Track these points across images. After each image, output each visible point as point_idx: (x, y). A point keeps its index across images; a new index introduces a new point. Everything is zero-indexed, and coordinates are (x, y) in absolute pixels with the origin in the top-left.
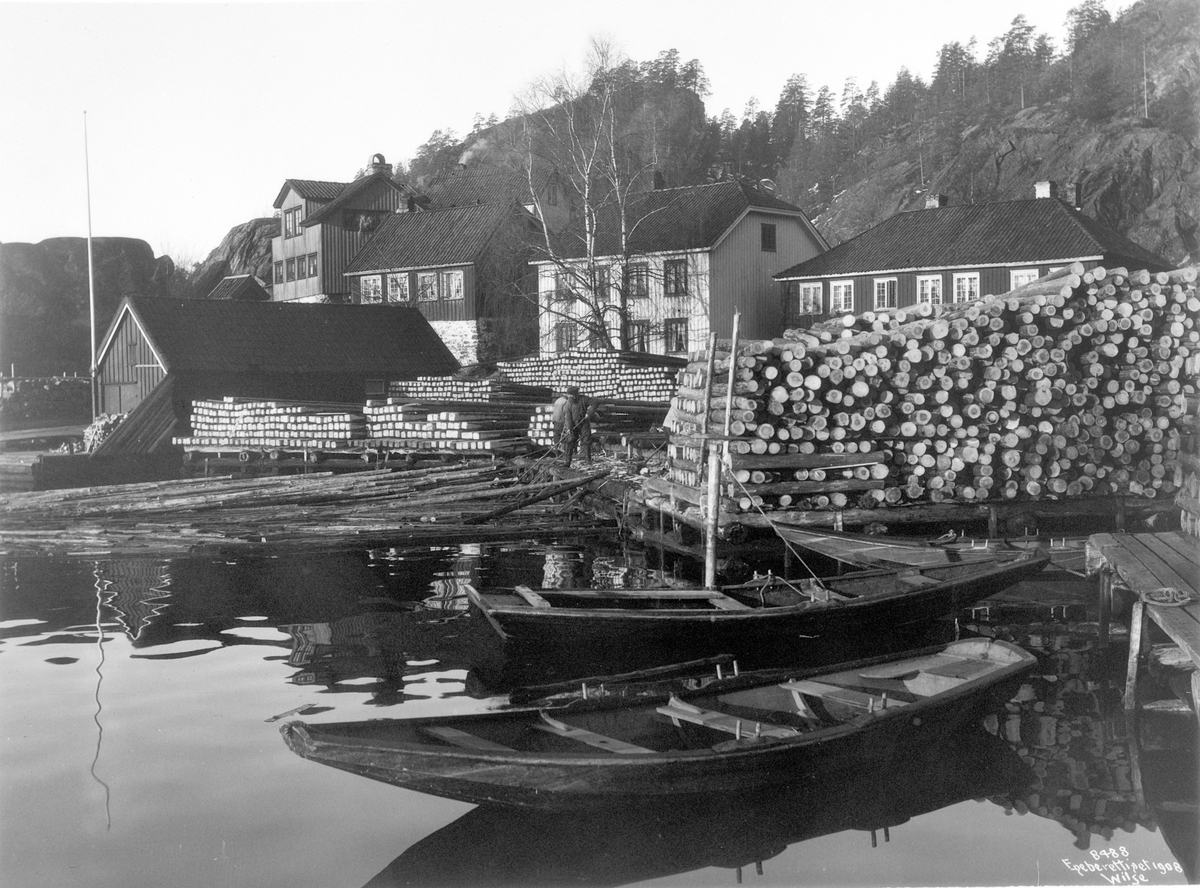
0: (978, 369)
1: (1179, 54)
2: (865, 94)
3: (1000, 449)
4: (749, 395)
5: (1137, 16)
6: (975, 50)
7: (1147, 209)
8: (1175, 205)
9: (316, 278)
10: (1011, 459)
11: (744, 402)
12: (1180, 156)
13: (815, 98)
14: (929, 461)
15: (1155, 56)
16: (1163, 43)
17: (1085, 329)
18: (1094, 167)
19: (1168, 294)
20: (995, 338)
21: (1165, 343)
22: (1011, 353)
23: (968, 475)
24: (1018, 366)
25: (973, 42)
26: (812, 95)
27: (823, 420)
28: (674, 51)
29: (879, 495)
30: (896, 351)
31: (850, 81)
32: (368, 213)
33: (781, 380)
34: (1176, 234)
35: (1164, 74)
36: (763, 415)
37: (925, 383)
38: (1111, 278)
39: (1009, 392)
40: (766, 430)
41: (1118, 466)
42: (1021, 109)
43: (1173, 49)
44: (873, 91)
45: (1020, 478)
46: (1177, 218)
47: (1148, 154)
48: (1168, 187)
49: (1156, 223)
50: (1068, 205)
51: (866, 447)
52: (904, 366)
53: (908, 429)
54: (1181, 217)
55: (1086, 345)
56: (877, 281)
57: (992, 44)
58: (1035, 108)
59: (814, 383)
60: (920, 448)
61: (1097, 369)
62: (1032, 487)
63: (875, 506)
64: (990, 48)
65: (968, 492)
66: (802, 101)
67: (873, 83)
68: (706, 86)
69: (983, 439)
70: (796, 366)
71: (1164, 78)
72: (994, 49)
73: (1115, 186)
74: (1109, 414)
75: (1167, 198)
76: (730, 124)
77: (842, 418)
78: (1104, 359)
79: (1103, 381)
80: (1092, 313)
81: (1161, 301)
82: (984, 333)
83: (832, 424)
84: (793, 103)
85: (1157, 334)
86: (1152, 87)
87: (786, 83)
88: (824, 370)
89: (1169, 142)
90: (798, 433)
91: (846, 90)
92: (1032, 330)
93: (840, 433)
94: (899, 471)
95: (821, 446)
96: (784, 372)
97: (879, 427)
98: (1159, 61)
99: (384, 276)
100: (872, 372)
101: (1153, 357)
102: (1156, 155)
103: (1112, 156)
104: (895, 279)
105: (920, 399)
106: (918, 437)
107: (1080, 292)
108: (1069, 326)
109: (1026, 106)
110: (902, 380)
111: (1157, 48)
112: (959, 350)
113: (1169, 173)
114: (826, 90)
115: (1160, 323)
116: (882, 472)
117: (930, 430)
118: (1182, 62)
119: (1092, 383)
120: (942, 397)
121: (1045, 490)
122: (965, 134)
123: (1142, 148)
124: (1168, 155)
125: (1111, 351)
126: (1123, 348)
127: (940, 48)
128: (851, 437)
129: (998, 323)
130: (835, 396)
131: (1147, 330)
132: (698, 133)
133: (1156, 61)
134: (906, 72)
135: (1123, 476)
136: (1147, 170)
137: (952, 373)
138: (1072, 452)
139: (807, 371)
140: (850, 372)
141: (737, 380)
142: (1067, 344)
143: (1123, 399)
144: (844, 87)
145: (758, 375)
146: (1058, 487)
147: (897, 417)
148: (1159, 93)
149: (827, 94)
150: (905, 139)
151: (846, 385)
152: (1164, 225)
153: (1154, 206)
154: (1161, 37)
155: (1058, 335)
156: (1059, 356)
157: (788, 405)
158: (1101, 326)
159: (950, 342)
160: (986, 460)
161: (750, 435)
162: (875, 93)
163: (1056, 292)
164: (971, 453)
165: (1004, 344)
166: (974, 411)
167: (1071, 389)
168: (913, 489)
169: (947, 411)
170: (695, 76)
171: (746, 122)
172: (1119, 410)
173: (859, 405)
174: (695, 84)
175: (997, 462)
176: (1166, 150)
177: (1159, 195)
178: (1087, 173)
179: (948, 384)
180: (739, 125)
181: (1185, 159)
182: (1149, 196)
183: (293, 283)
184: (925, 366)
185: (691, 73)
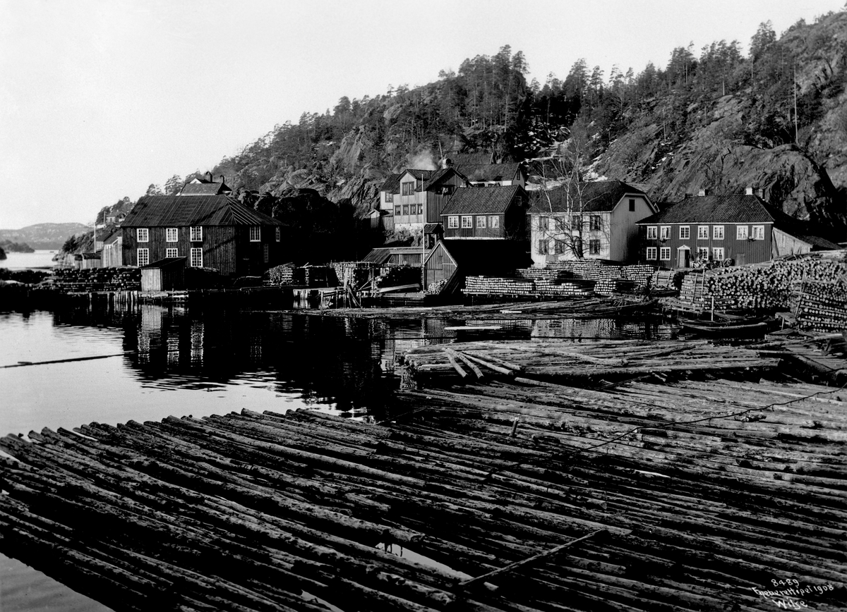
0: (752, 281)
1: (815, 67)
2: (625, 75)
3: (757, 298)
4: (707, 286)
5: (792, 38)
6: (693, 49)
7: (792, 192)
8: (804, 191)
9: (422, 215)
10: (759, 300)
11: (706, 288)
12: (807, 168)
13: (591, 74)
14: (742, 300)
15: (801, 67)
16: (807, 59)
17: (774, 274)
18: (769, 172)
19: (791, 267)
20: (756, 276)
21: (790, 277)
22: (759, 279)
23: (750, 303)
24: (761, 281)
25: (692, 45)
26: (589, 72)
27: (721, 292)
28: (508, 46)
29: (732, 307)
30: (736, 278)
31: (615, 67)
32: (446, 186)
33: (714, 284)
34: (804, 205)
35: (806, 79)
36: (710, 291)
37: (742, 284)
38: (779, 263)
39: (759, 286)
40: (711, 293)
41: (780, 302)
42: (723, 96)
43: (812, 64)
44: (630, 74)
45: (760, 303)
46: (805, 197)
47: (793, 167)
48: (801, 182)
49: (795, 199)
50: (759, 198)
51: (730, 297)
52: (738, 281)
53: (738, 294)
54: (807, 197)
55: (774, 277)
56: (681, 227)
57: (704, 49)
58: (731, 96)
59: (720, 284)
60: (741, 297)
61: (776, 282)
62: (763, 306)
63: (731, 308)
64: (703, 51)
65: (750, 307)
66: (583, 75)
67: (630, 69)
68: (527, 68)
69: (753, 296)
70: (717, 281)
71: (806, 82)
72: (705, 52)
73: (778, 181)
74: (778, 291)
75: (800, 188)
76: (536, 87)
77: (725, 291)
78: (778, 280)
79: (777, 284)
80: (775, 271)
81: (789, 269)
82: (754, 274)
83: (723, 293)
84: (577, 77)
85: (788, 275)
86: (799, 87)
87: (573, 64)
88: (722, 282)
89: (803, 161)
90: (717, 294)
91: (613, 72)
92: (763, 274)
93: (725, 294)
94: (736, 302)
95: (721, 297)
96: (714, 281)
97: (733, 293)
98: (804, 71)
99: (460, 217)
100: (732, 282)
101: (788, 280)
102: (797, 168)
103: (777, 167)
104: (688, 227)
105: (741, 288)
106: (740, 295)
107: (773, 266)
108: (771, 273)
109: (726, 94)
110: (737, 284)
111: (803, 61)
112: (749, 278)
113: (801, 176)
114: (598, 69)
115: (789, 273)
116: (733, 302)
117: (743, 294)
118: (816, 72)
119: (775, 285)
120: (745, 287)
121: (766, 306)
122: (690, 109)
123: (791, 164)
124: (802, 168)
125: (779, 278)
126: (782, 278)
127: (672, 50)
128: (727, 295)
129: (756, 273)
130: (724, 287)
131: (786, 274)
132: (522, 98)
133: (802, 70)
134: (652, 64)
135: (781, 303)
136: (792, 174)
137: (747, 282)
138: (771, 299)
139: (719, 282)
140: (727, 282)
141: (704, 283)
142: (770, 277)
143: (781, 288)
144: (612, 70)
145: (709, 282)
146: (768, 306)
147: (736, 291)
148: (803, 91)
149: (599, 71)
150: (652, 108)
151: (726, 285)
152: (799, 200)
153: (795, 191)
154: (805, 55)
155: (768, 275)
156: (769, 279)
157: (715, 288)
158: (777, 273)
159: (747, 276)
160: (754, 300)
161: (706, 294)
162: (632, 75)
163: (768, 266)
164: (751, 299)
165: (758, 277)
166: (752, 290)
167: (771, 286)
168: (739, 306)
169: (746, 290)
170: (520, 62)
171: (546, 87)
172: (781, 290)
173: (729, 289)
174: (520, 67)
175: (756, 300)
176: (801, 165)
177: (797, 186)
178: (766, 174)
179: (746, 284)
180: (541, 88)
181: (809, 169)
182: (793, 186)
183: (407, 216)
184: (742, 281)
185: (518, 59)
